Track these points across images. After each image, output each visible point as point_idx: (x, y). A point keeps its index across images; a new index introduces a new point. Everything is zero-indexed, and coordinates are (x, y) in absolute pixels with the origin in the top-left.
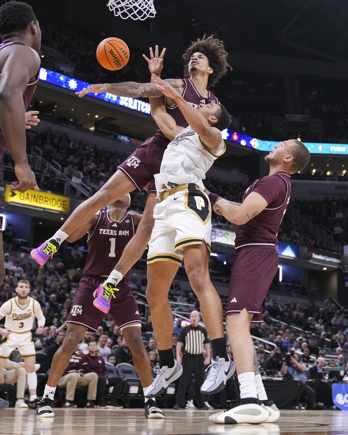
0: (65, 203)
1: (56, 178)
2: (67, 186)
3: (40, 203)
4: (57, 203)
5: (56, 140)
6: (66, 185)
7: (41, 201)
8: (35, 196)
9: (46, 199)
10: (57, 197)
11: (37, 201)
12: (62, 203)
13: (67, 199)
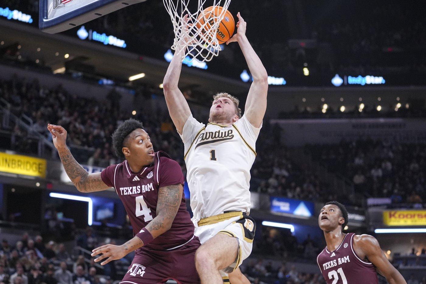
0: (41, 166)
1: (29, 136)
2: (42, 146)
3: (12, 167)
4: (31, 167)
5: (24, 89)
6: (40, 144)
7: (14, 166)
8: (6, 161)
9: (20, 163)
10: (31, 160)
11: (9, 166)
12: (37, 167)
13: (43, 162)
